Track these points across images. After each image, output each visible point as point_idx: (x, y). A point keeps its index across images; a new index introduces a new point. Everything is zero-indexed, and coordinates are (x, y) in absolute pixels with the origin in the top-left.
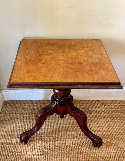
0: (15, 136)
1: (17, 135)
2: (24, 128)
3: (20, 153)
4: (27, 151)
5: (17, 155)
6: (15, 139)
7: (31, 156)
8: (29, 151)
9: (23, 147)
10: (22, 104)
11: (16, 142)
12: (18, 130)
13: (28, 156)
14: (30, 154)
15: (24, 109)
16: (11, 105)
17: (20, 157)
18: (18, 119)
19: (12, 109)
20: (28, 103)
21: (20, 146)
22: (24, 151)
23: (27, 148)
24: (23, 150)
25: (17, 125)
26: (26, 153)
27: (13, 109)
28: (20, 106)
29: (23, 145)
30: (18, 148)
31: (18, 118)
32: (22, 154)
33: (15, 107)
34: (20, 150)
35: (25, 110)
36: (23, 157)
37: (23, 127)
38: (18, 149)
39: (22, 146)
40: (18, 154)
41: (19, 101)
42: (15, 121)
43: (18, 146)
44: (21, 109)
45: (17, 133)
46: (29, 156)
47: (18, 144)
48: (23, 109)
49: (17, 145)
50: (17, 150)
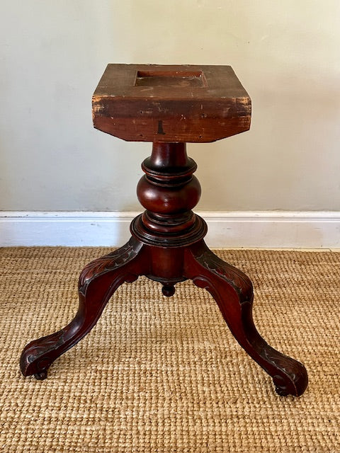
0: (9, 353)
1: (15, 350)
2: (43, 327)
3: (15, 413)
4: (40, 407)
5: (6, 418)
6: (8, 363)
7: (52, 426)
8: (47, 407)
9: (29, 393)
10: (49, 257)
11: (7, 375)
12: (23, 334)
13: (43, 424)
14: (50, 418)
15: (54, 271)
16: (16, 259)
17: (15, 429)
18: (30, 300)
19: (14, 271)
20: (68, 255)
21: (19, 387)
22: (33, 404)
23: (43, 395)
24: (27, 401)
25: (24, 318)
26: (39, 412)
27: (18, 271)
28: (43, 261)
29: (31, 384)
30: (11, 393)
31: (28, 298)
32: (22, 416)
33: (26, 265)
34: (18, 401)
35: (55, 273)
36: (23, 428)
37: (40, 325)
38: (9, 397)
39: (25, 387)
40: (9, 415)
41: (41, 250)
42: (19, 304)
43: (13, 386)
44: (46, 271)
45: (17, 343)
46: (46, 423)
47: (15, 380)
48: (50, 270)
49: (12, 382)
50: (7, 401)
